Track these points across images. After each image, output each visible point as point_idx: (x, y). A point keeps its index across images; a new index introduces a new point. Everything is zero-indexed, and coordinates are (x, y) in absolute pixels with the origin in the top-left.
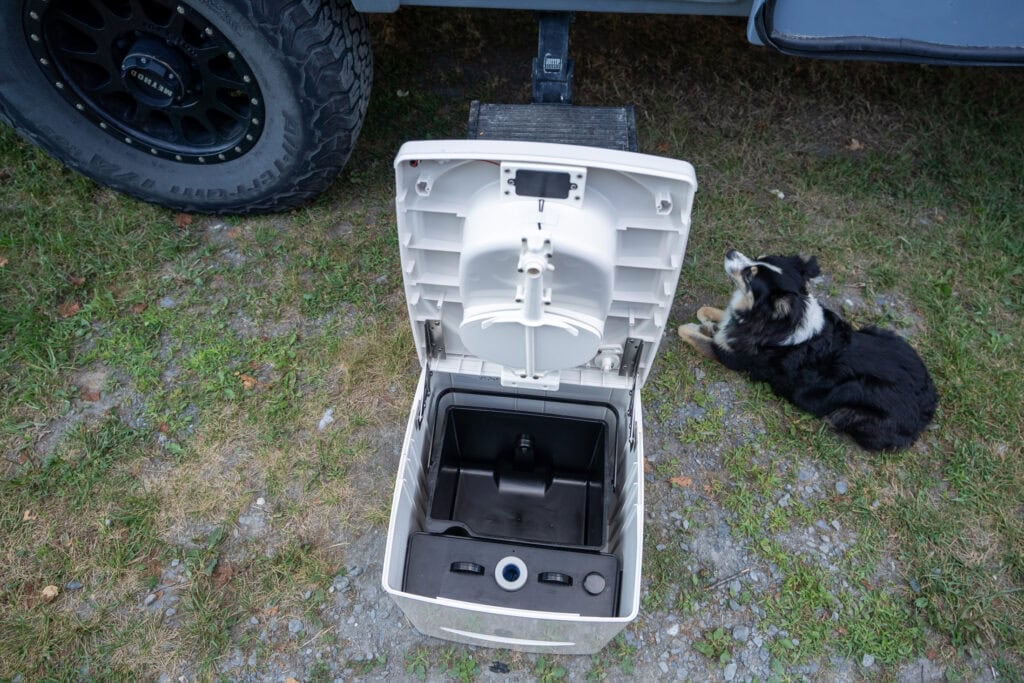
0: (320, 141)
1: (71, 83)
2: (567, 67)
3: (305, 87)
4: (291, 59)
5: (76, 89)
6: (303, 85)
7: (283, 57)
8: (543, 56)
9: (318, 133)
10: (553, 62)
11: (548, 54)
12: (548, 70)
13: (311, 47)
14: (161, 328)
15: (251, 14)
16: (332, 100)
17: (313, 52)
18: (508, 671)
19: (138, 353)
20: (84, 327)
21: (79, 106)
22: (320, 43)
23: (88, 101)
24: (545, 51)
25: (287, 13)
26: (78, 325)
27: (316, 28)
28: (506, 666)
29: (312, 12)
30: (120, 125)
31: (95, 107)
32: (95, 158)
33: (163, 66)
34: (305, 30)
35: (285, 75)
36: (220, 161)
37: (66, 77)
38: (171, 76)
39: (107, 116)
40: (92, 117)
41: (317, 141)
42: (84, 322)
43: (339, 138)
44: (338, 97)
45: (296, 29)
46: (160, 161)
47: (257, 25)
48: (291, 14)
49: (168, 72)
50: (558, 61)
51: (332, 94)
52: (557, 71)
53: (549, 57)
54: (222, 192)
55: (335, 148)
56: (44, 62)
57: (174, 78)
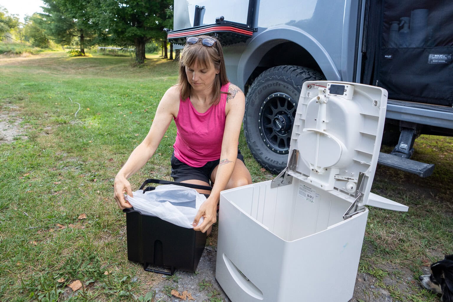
1: (262, 122)
2: (410, 148)
5: (262, 124)
8: (400, 142)
10: (404, 146)
12: (401, 148)
21: (260, 128)
23: (263, 128)
24: (401, 141)
30: (266, 137)
31: (263, 130)
32: (254, 142)
36: (277, 153)
37: (262, 120)
38: (283, 122)
39: (264, 133)
40: (260, 131)
46: (268, 149)
49: (283, 121)
50: (406, 145)
52: (405, 149)
53: (402, 143)
54: (278, 162)
56: (260, 114)
57: (284, 123)
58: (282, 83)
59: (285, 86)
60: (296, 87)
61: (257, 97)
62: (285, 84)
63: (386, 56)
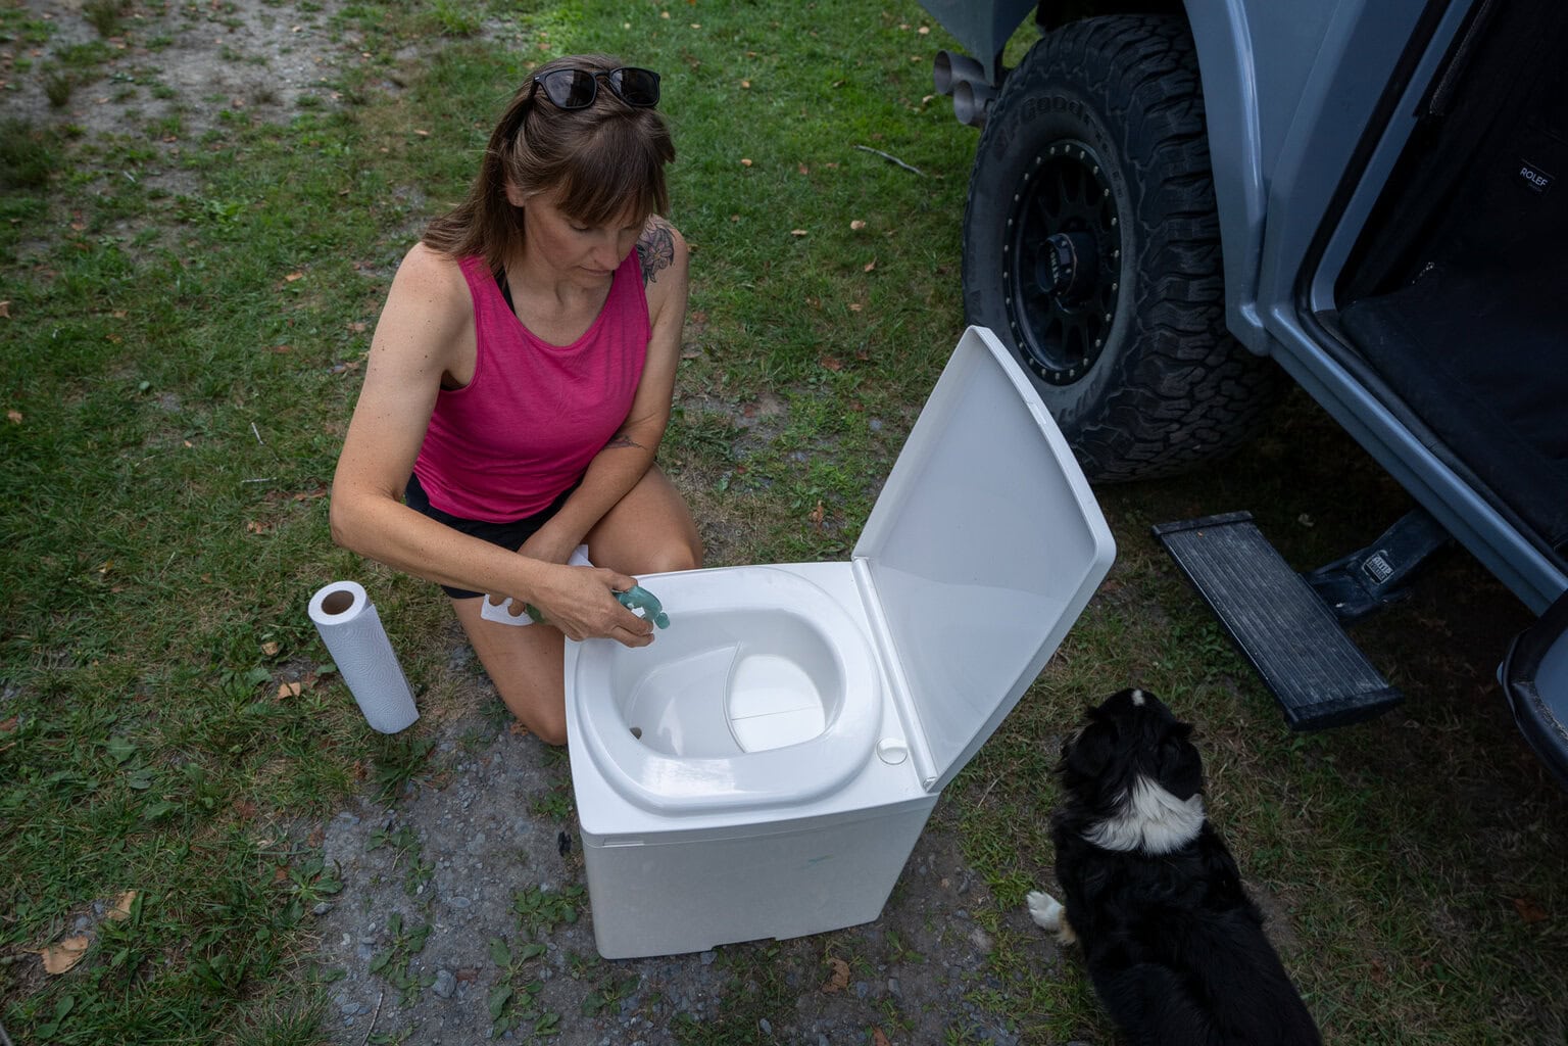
0: (1103, 420)
2: (1392, 587)
3: (1128, 357)
4: (1139, 320)
5: (1018, 234)
6: (1128, 353)
7: (1135, 314)
8: (1378, 549)
9: (1107, 412)
10: (1381, 566)
11: (1384, 552)
12: (1366, 568)
13: (1162, 325)
14: (844, 430)
15: (1141, 257)
16: (1141, 390)
17: (1163, 331)
18: (562, 855)
19: (810, 424)
20: (819, 380)
21: (1007, 247)
22: (1174, 330)
23: (1017, 253)
24: (1384, 545)
25: (1170, 279)
26: (818, 376)
27: (1183, 313)
28: (568, 850)
29: (1192, 297)
30: (1018, 287)
31: (1017, 260)
33: (1072, 258)
34: (1170, 306)
35: (1124, 332)
37: (1021, 221)
38: (1069, 271)
39: (1016, 270)
41: (1100, 417)
42: (823, 378)
43: (1120, 435)
44: (1149, 394)
45: (1165, 299)
47: (1139, 268)
48: (1171, 282)
49: (1070, 265)
50: (1390, 569)
51: (1145, 385)
52: (1378, 581)
53: (1383, 556)
55: (1110, 442)
56: (1017, 197)
57: (1070, 275)
58: (1093, 117)
59: (1098, 136)
60: (1128, 161)
61: (1017, 130)
62: (1102, 129)
63: (1524, 172)
